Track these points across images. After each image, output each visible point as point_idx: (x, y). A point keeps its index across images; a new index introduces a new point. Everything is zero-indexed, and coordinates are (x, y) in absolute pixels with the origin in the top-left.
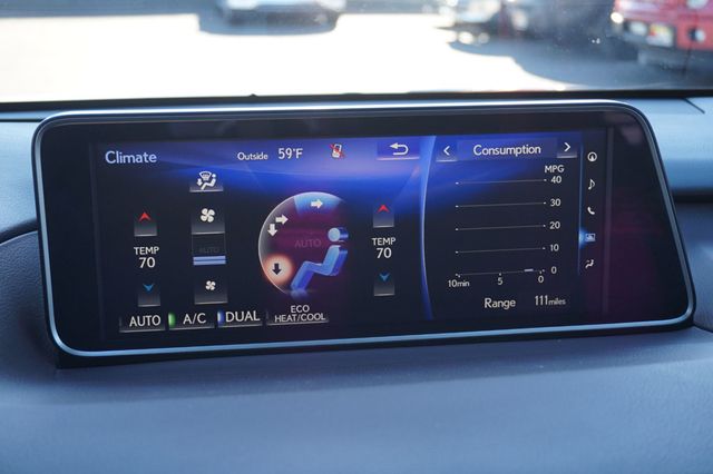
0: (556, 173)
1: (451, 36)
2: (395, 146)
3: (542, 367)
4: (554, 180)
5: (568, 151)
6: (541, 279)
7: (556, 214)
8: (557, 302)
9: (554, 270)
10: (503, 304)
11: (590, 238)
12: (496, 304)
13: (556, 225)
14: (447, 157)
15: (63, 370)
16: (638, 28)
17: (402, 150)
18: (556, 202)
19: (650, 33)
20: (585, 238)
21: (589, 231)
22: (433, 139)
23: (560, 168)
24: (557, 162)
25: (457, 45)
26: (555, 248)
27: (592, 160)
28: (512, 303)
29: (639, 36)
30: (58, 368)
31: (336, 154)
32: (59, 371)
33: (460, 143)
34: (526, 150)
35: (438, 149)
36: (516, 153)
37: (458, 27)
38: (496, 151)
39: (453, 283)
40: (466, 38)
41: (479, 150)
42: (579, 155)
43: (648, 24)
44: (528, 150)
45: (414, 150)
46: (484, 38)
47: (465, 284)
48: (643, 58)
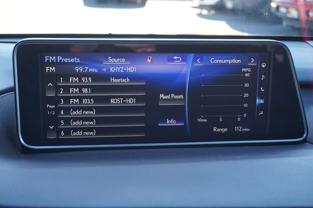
0: (247, 72)
1: (198, 11)
2: (176, 58)
3: (239, 157)
4: (246, 75)
5: (253, 62)
6: (239, 119)
7: (246, 90)
8: (246, 130)
9: (245, 115)
10: (222, 130)
11: (262, 101)
12: (219, 130)
13: (246, 95)
14: (199, 64)
15: (24, 154)
16: (283, 10)
17: (179, 59)
18: (247, 85)
19: (288, 12)
20: (259, 101)
21: (261, 98)
22: (192, 55)
23: (249, 70)
24: (248, 67)
25: (200, 15)
26: (246, 105)
27: (263, 66)
28: (226, 130)
29: (283, 13)
30: (22, 153)
31: (149, 61)
32: (22, 155)
33: (204, 57)
34: (234, 61)
35: (195, 60)
36: (230, 63)
37: (201, 7)
38: (221, 61)
39: (200, 120)
40: (205, 12)
41: (213, 61)
42: (258, 64)
43: (287, 8)
44: (235, 61)
45: (184, 60)
46: (213, 12)
47: (205, 121)
48: (285, 23)
